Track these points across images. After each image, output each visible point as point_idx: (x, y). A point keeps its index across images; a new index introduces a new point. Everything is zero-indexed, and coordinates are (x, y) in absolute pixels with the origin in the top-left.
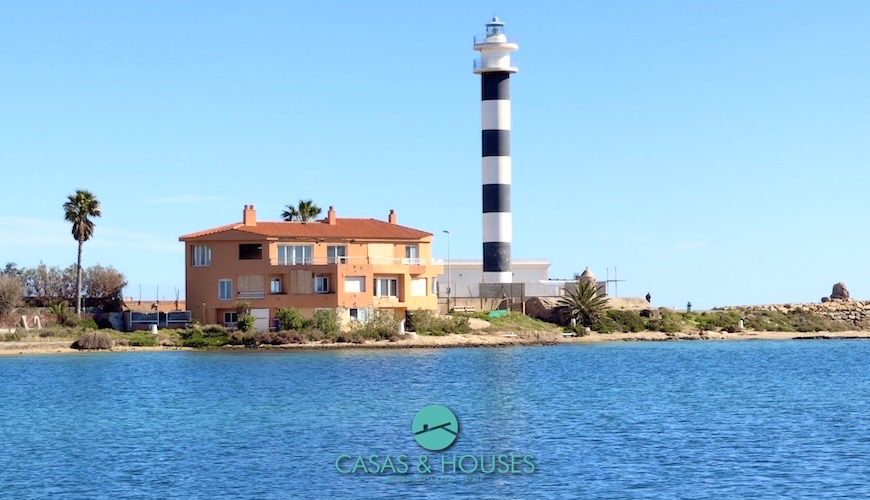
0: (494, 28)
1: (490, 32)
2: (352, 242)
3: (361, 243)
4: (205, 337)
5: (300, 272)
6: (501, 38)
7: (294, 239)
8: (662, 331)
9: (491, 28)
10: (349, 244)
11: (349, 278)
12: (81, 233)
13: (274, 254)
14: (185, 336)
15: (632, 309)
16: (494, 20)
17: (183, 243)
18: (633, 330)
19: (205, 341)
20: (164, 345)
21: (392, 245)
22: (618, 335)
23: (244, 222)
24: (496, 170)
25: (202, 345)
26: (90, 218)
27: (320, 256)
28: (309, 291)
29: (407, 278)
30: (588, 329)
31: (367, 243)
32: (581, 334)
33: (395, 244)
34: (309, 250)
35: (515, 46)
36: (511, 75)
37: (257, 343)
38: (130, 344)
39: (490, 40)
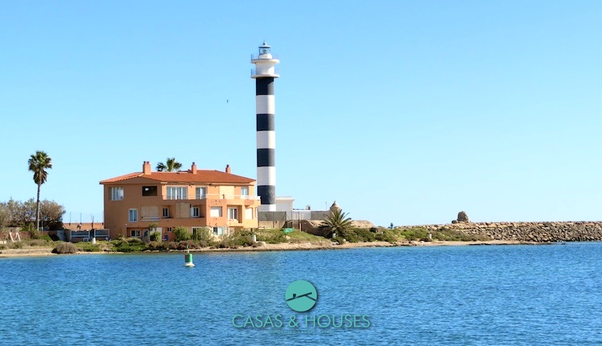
0: (264, 49)
1: (261, 52)
2: (210, 185)
3: (215, 186)
4: (130, 245)
5: (182, 203)
6: (269, 56)
7: (176, 183)
8: (386, 241)
9: (261, 49)
10: (208, 186)
11: (213, 208)
12: (39, 179)
13: (165, 192)
14: (116, 246)
15: (365, 227)
16: (264, 44)
17: (103, 186)
18: (369, 240)
19: (132, 248)
20: (105, 251)
21: (233, 187)
22: (361, 244)
23: (144, 172)
24: (266, 139)
25: (129, 251)
26: (45, 170)
27: (191, 193)
28: (187, 217)
29: (243, 207)
30: (345, 240)
31: (219, 185)
32: (341, 243)
33: (235, 186)
34: (185, 190)
35: (277, 61)
36: (275, 79)
37: (168, 249)
38: (84, 250)
39: (262, 57)
